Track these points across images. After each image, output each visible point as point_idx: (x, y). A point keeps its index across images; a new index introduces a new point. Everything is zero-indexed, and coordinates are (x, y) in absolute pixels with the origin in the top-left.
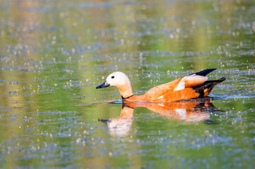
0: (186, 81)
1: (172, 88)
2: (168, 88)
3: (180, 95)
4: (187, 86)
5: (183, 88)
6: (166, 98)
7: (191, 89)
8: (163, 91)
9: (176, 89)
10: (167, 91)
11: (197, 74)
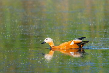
0: (74, 42)
1: (69, 44)
2: (68, 44)
3: (72, 47)
4: (75, 43)
5: (73, 44)
6: (67, 47)
7: (76, 44)
8: (66, 45)
9: (71, 44)
10: (67, 45)
11: (79, 39)
